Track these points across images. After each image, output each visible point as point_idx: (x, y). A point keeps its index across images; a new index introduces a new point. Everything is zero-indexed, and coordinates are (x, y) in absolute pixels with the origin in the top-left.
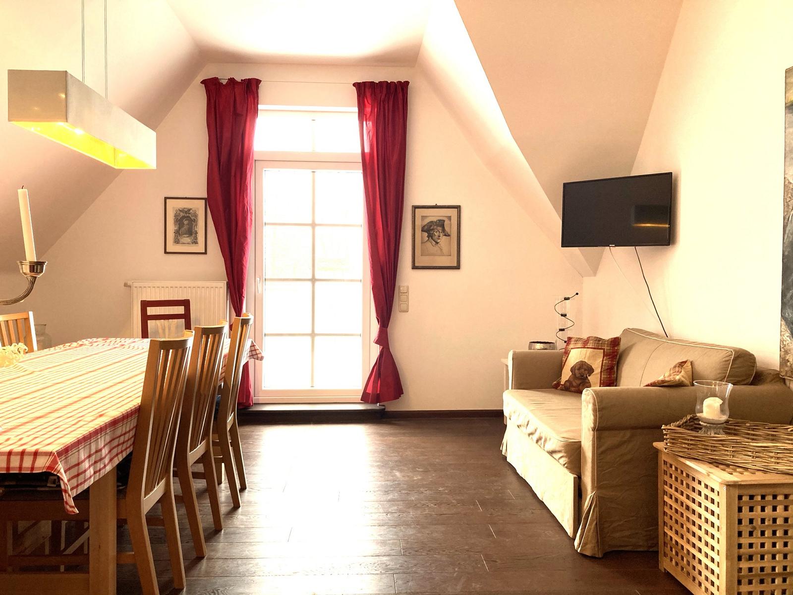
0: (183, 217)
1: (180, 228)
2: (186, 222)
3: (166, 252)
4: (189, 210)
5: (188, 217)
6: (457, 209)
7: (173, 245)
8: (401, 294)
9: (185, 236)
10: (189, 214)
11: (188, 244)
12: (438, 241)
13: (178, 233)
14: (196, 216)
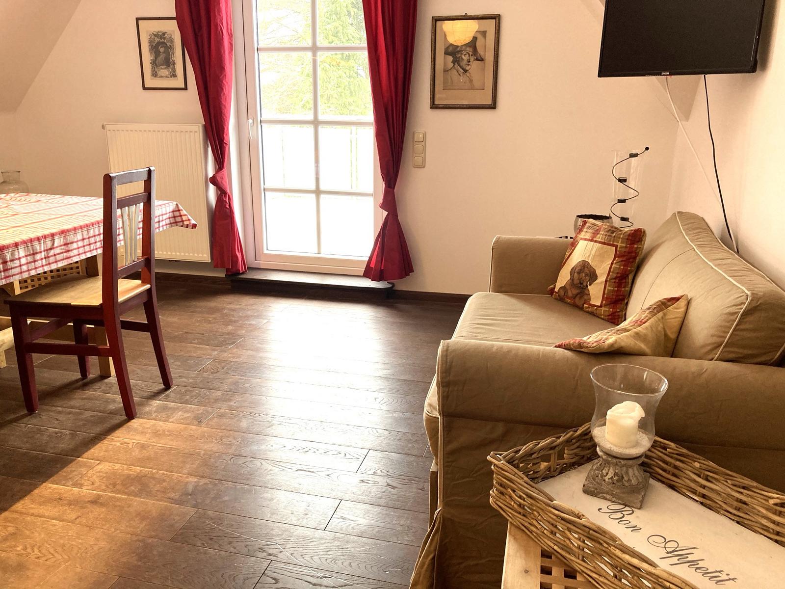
0: (159, 44)
1: (156, 58)
2: (162, 50)
3: (144, 88)
4: (164, 34)
5: (164, 43)
6: (494, 20)
7: (151, 79)
8: (415, 143)
9: (163, 67)
10: (164, 39)
11: (166, 77)
12: (468, 68)
13: (154, 63)
14: (172, 41)
